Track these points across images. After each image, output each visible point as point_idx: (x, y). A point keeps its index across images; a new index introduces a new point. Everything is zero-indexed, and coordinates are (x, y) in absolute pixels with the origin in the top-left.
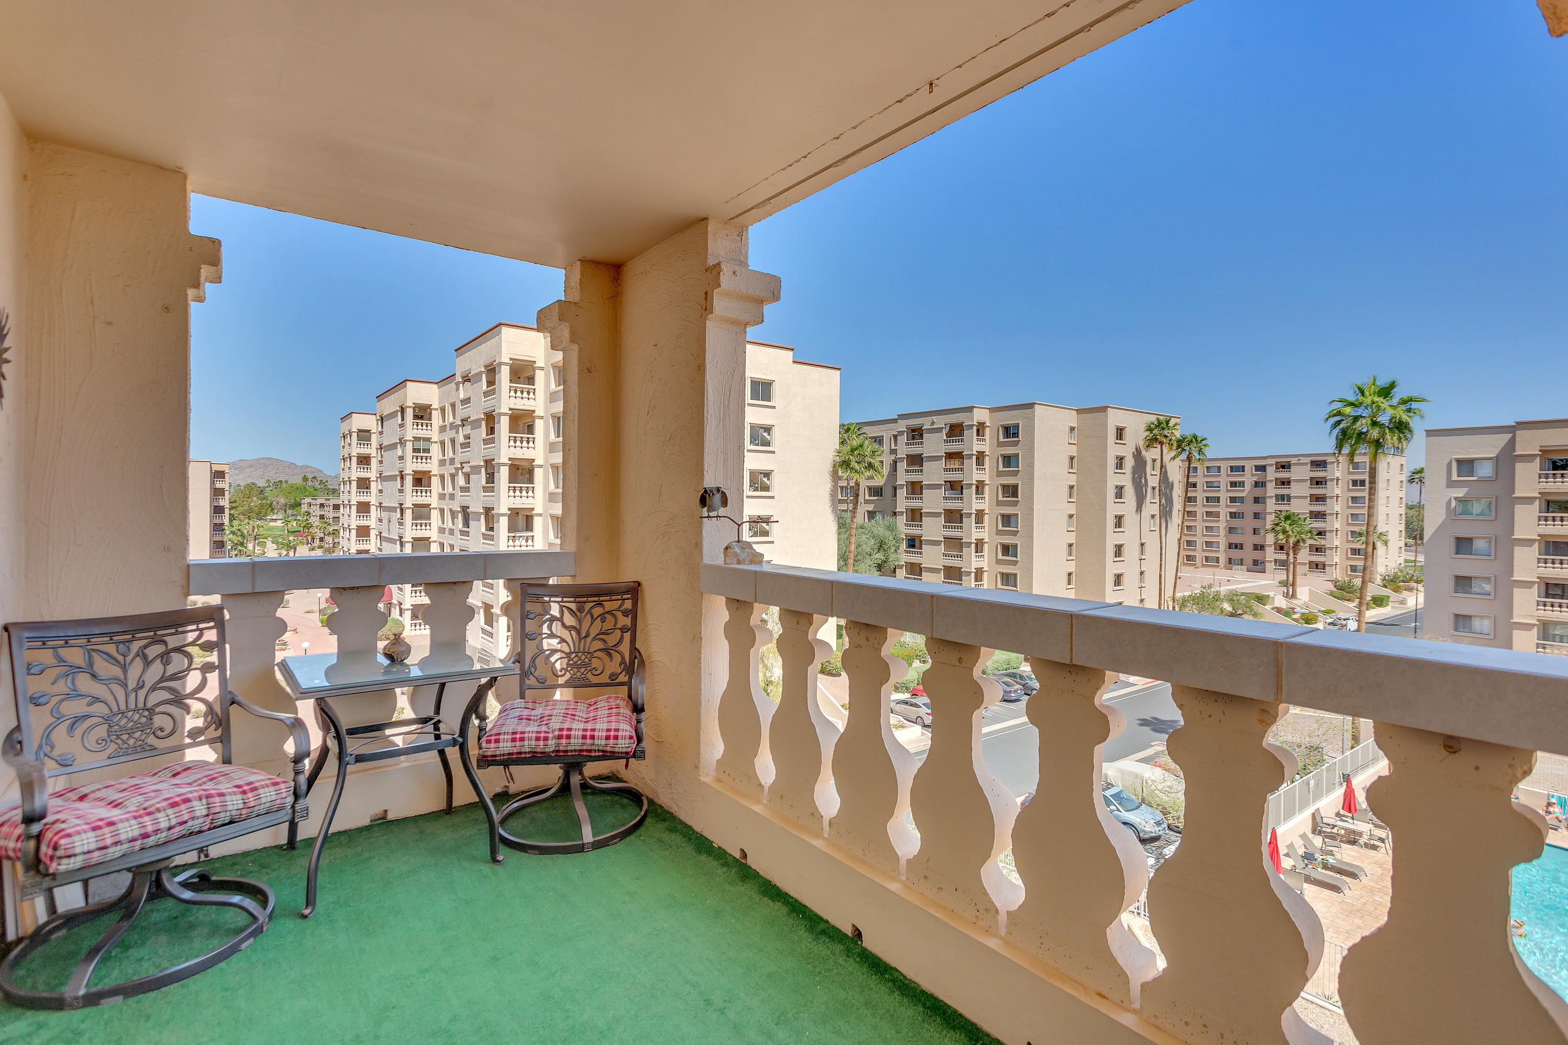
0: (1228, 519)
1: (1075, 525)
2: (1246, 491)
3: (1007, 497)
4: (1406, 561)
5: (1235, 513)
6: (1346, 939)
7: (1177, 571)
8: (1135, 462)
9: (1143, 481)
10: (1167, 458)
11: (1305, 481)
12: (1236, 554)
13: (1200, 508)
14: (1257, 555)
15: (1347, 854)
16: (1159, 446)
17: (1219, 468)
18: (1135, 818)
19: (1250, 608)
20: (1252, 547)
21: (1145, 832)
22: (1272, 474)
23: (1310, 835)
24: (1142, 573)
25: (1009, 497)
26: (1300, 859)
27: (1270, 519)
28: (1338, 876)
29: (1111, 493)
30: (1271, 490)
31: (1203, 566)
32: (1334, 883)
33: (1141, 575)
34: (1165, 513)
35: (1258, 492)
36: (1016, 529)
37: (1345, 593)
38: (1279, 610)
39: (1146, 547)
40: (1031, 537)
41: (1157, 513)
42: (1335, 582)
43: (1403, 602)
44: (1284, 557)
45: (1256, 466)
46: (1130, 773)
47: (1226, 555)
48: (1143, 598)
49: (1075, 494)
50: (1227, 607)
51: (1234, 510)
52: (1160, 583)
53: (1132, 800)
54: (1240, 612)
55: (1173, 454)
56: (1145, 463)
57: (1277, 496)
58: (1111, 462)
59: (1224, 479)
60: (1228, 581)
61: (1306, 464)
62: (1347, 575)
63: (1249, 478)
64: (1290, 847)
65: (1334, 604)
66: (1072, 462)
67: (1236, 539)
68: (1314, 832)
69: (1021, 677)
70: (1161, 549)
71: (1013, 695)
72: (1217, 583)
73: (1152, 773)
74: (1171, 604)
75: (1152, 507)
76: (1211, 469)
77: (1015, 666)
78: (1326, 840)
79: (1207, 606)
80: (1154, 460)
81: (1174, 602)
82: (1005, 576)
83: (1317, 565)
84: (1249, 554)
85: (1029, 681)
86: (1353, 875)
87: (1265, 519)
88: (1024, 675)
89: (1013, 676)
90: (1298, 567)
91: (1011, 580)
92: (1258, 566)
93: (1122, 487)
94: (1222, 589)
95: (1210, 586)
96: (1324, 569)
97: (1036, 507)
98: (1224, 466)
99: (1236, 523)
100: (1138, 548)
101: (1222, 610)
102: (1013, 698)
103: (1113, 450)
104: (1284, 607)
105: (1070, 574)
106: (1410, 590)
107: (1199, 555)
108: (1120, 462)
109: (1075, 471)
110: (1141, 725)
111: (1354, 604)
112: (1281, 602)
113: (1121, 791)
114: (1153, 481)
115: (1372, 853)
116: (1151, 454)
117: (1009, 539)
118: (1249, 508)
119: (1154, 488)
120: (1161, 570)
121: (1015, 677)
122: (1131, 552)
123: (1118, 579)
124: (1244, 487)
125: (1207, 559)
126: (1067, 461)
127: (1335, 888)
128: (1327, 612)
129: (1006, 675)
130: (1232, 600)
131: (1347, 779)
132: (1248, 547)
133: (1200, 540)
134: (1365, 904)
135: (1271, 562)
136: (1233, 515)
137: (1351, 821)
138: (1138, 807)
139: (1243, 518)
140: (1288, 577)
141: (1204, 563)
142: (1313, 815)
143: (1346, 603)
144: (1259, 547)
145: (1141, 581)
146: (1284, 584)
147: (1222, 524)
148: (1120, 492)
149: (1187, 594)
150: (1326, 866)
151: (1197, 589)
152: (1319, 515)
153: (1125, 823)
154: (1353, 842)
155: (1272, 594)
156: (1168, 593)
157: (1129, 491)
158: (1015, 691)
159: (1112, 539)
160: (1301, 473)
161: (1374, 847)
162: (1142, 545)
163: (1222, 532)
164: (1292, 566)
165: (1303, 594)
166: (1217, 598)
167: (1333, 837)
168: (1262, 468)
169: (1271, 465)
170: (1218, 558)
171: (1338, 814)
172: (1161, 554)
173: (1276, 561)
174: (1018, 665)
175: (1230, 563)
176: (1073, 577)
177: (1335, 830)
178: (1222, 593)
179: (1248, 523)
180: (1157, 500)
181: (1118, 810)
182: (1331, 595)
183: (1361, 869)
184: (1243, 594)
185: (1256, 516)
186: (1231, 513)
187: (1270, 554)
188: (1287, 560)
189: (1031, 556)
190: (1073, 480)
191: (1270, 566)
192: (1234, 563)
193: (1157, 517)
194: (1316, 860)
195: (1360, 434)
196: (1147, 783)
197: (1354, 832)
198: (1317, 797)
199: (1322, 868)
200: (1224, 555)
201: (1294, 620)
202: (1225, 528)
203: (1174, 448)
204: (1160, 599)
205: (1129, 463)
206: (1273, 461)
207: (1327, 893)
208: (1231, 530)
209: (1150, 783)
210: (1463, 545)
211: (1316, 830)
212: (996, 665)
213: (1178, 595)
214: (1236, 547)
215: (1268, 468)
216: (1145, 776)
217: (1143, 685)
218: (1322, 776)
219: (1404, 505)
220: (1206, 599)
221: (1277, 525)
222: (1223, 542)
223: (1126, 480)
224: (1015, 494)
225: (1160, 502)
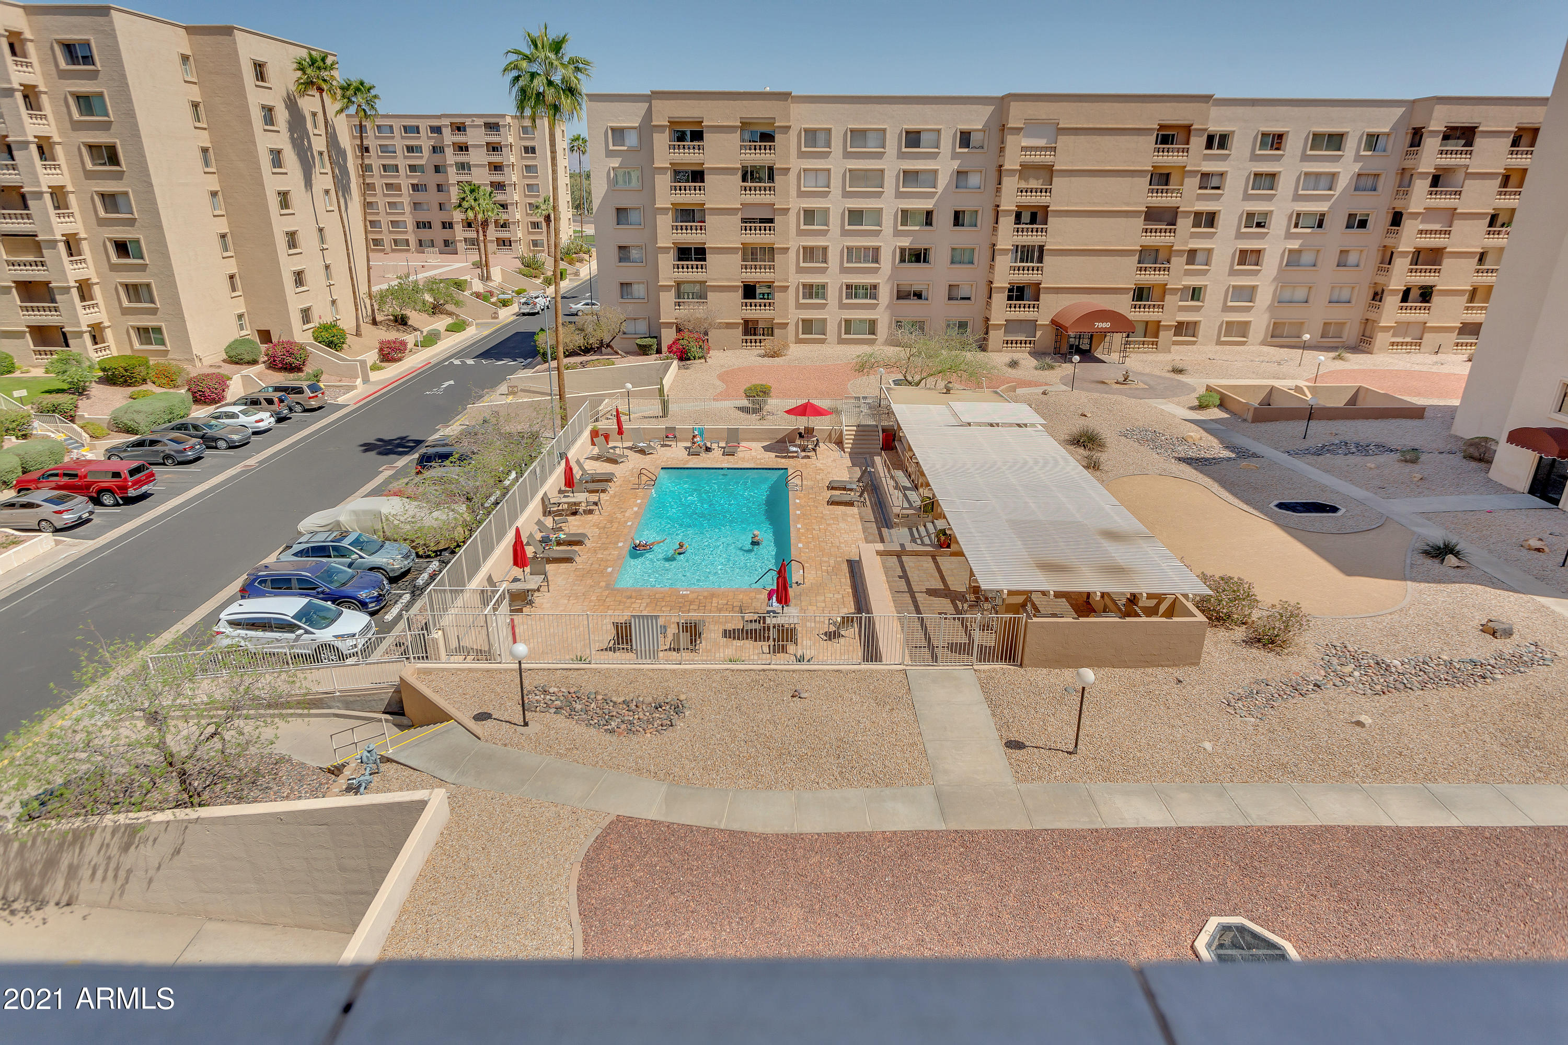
0: (411, 192)
1: (223, 207)
2: (424, 158)
3: (101, 164)
4: (575, 232)
5: (417, 185)
6: (584, 601)
7: (368, 261)
8: (290, 115)
9: (306, 143)
10: (331, 113)
11: (481, 146)
12: (426, 234)
13: (378, 180)
14: (446, 234)
15: (573, 525)
16: (318, 95)
17: (391, 127)
18: (380, 559)
19: (451, 296)
20: (440, 226)
21: (393, 570)
22: (449, 137)
23: (542, 519)
24: (327, 267)
25: (104, 164)
26: (539, 544)
27: (454, 194)
28: (569, 548)
29: (265, 161)
30: (451, 157)
31: (393, 251)
32: (567, 556)
33: (326, 270)
34: (342, 185)
35: (437, 159)
36: (130, 216)
37: (532, 270)
38: (478, 295)
39: (327, 232)
40: (159, 227)
41: (331, 187)
42: (522, 259)
43: (577, 274)
44: (474, 235)
45: (431, 127)
46: (365, 512)
47: (416, 236)
48: (334, 298)
49: (213, 161)
50: (428, 298)
51: (415, 182)
52: (352, 278)
53: (374, 541)
54: (442, 302)
55: (338, 106)
56: (303, 118)
57: (456, 164)
58: (257, 116)
59: (399, 142)
60: (423, 266)
61: (479, 126)
62: (531, 251)
63: (425, 141)
64: (531, 536)
65: (524, 282)
66: (196, 110)
67: (424, 217)
68: (544, 515)
69: (196, 427)
70: (345, 235)
71: (190, 453)
72: (412, 271)
73: (390, 506)
74: (368, 301)
75: (323, 180)
76: (383, 129)
77: (182, 414)
78: (556, 518)
79: (407, 300)
80: (314, 114)
81: (371, 299)
82: (131, 289)
83: (504, 241)
84: (438, 233)
85: (209, 431)
86: (579, 543)
87: (449, 191)
88: (199, 423)
89: (182, 427)
90: (489, 245)
91: (143, 293)
92: (448, 246)
93: (279, 152)
94: (420, 276)
95: (408, 276)
96: (511, 246)
97: (155, 181)
98: (397, 125)
99: (420, 197)
100: (316, 234)
101: (424, 303)
102: (191, 458)
103: (256, 97)
104: (482, 291)
105: (232, 277)
106: (581, 261)
107: (387, 238)
108: (268, 112)
109: (205, 126)
110: (366, 451)
111: (540, 281)
112: (478, 286)
113: (360, 535)
114: (319, 144)
115: (590, 517)
116: (309, 104)
117: (124, 232)
118: (431, 179)
119: (321, 153)
120: (349, 262)
121: (186, 429)
122: (308, 240)
123: (299, 277)
124: (421, 152)
125: (395, 241)
126: (188, 111)
127: (569, 560)
128: (519, 293)
129: (173, 429)
130: (432, 290)
131: (563, 456)
132: (437, 225)
133: (384, 220)
134: (592, 564)
135: (460, 241)
136: (415, 187)
137: (571, 495)
138: (382, 546)
139: (426, 191)
140: (481, 258)
141: (394, 247)
142: (542, 499)
143: (534, 280)
144: (448, 225)
145: (329, 277)
146: (478, 265)
147: (405, 198)
148: (277, 157)
149: (385, 286)
150: (559, 543)
151: (393, 280)
152: (499, 186)
153: (371, 569)
154: (575, 513)
155: (468, 278)
156: (363, 289)
157: (290, 157)
158: (192, 448)
159: (280, 225)
160: (476, 137)
161: (590, 512)
162: (321, 230)
163: (407, 209)
164: (482, 245)
165: (496, 273)
166: (416, 289)
167: (559, 513)
168: (437, 130)
169: (446, 126)
170: (407, 240)
171: (560, 492)
172: (346, 241)
173: (465, 239)
174: (186, 411)
175: (421, 245)
176: (237, 279)
177: (560, 508)
178: (421, 283)
179: (432, 197)
180: (328, 169)
181: (361, 557)
182: (520, 273)
183: (584, 535)
184: (441, 281)
185: (440, 188)
186: (413, 185)
187: (460, 233)
188: (478, 239)
189: (165, 255)
190: (204, 139)
191: (461, 246)
192: (425, 244)
193: (333, 192)
194: (551, 540)
195: (539, 94)
196: (387, 520)
197: (575, 504)
198: (543, 480)
199: (557, 545)
200: (413, 236)
201: (493, 304)
202: (410, 203)
203: (339, 97)
204: (355, 298)
205: (282, 115)
206: (447, 122)
207: (563, 566)
208: (416, 205)
209: (391, 518)
210: (621, 213)
211: (547, 513)
212: (152, 418)
213: (375, 289)
214: (425, 227)
215: (444, 130)
216: (382, 511)
217: (355, 404)
218: (545, 462)
219: (568, 175)
220: (405, 292)
221: (463, 199)
222: (409, 220)
223: (282, 140)
224: (113, 158)
225: (333, 172)
